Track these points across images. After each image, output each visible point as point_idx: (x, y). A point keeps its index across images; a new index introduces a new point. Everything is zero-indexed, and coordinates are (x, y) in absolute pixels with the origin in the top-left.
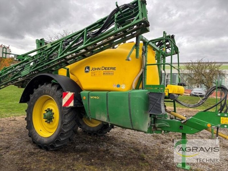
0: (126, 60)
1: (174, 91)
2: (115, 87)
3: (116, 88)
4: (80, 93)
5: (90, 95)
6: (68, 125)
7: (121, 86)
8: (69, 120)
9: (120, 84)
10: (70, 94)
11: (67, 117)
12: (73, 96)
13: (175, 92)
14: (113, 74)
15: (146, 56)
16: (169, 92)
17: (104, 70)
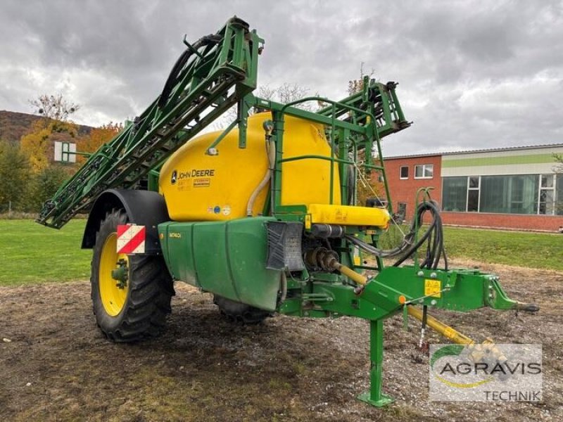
0: (206, 154)
1: (322, 218)
2: (210, 212)
3: (212, 214)
4: (156, 226)
5: (169, 229)
6: (141, 292)
7: (222, 209)
8: (142, 281)
9: (220, 206)
10: (135, 230)
11: (138, 275)
12: (144, 233)
13: (325, 221)
14: (209, 184)
15: (276, 142)
16: (313, 221)
17: (196, 177)
